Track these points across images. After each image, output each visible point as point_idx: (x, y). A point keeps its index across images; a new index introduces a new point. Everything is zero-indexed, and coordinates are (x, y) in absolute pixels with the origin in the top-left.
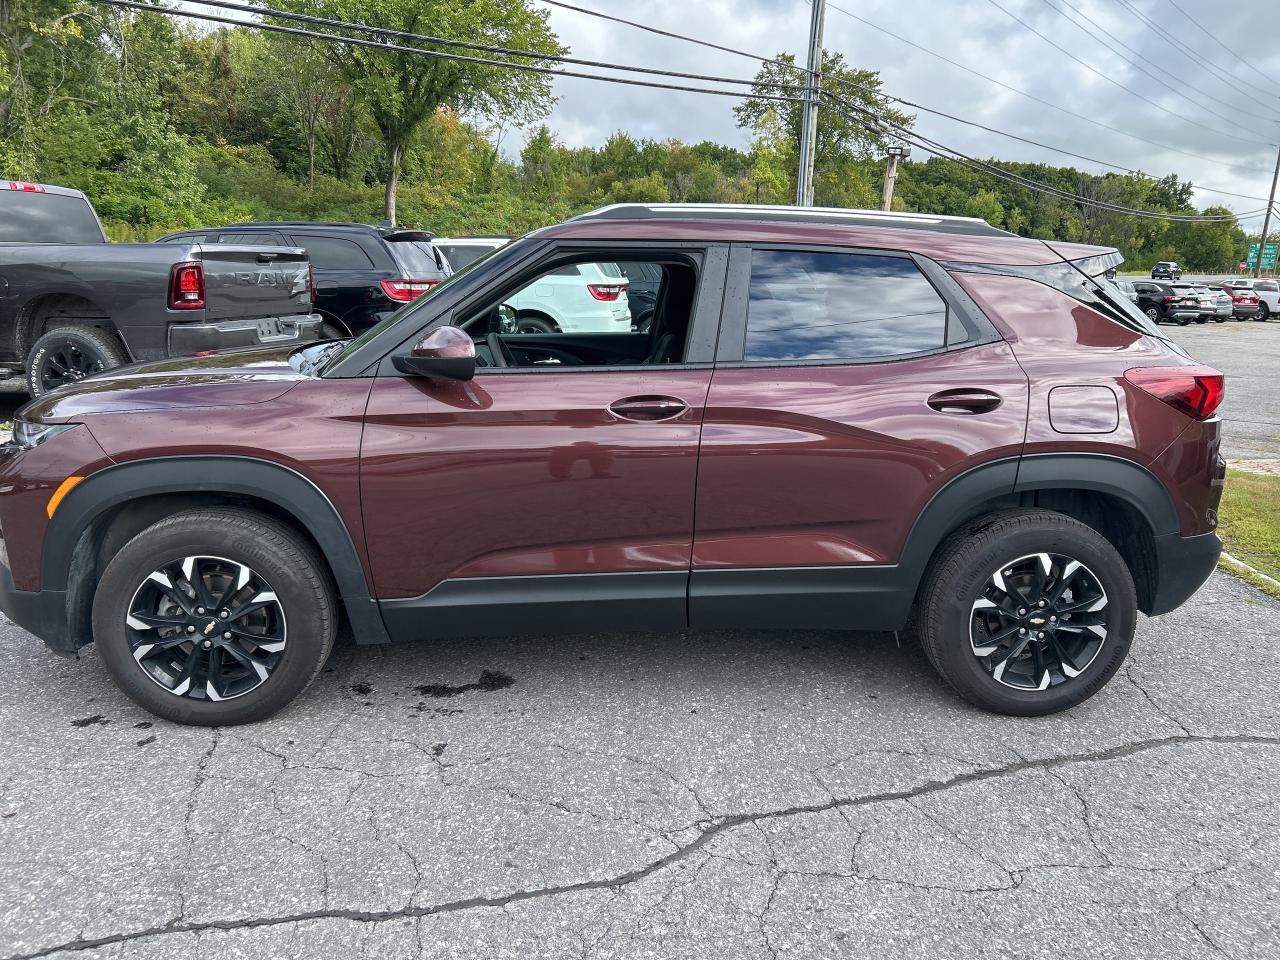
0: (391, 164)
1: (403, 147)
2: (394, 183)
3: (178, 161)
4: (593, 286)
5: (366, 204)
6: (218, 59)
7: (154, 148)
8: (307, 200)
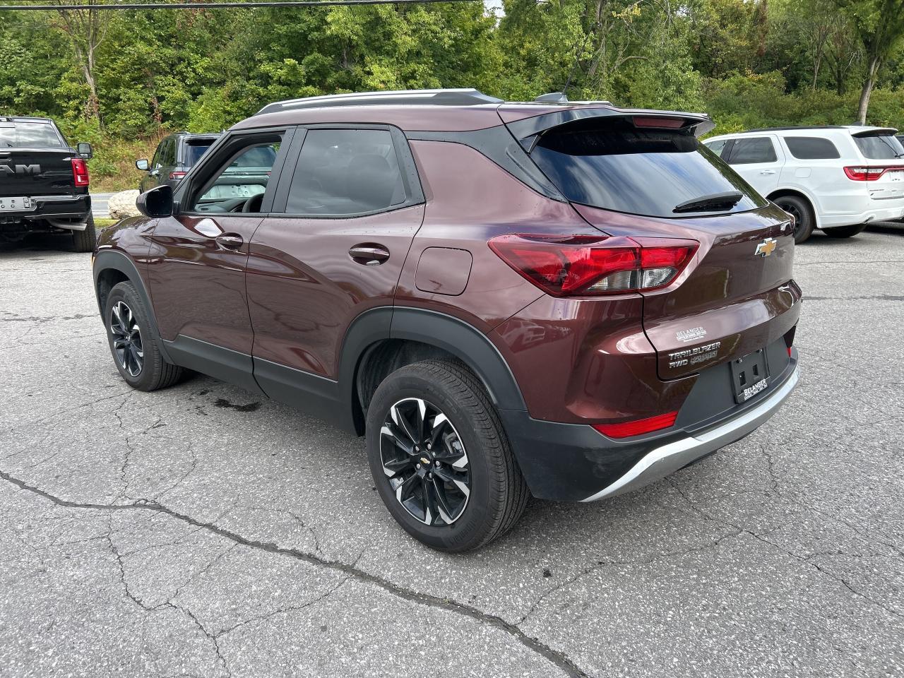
0: (869, 73)
1: (882, 57)
2: (869, 89)
3: (688, 92)
4: (849, 168)
5: (846, 108)
6: (758, 11)
7: (674, 83)
8: (796, 110)
